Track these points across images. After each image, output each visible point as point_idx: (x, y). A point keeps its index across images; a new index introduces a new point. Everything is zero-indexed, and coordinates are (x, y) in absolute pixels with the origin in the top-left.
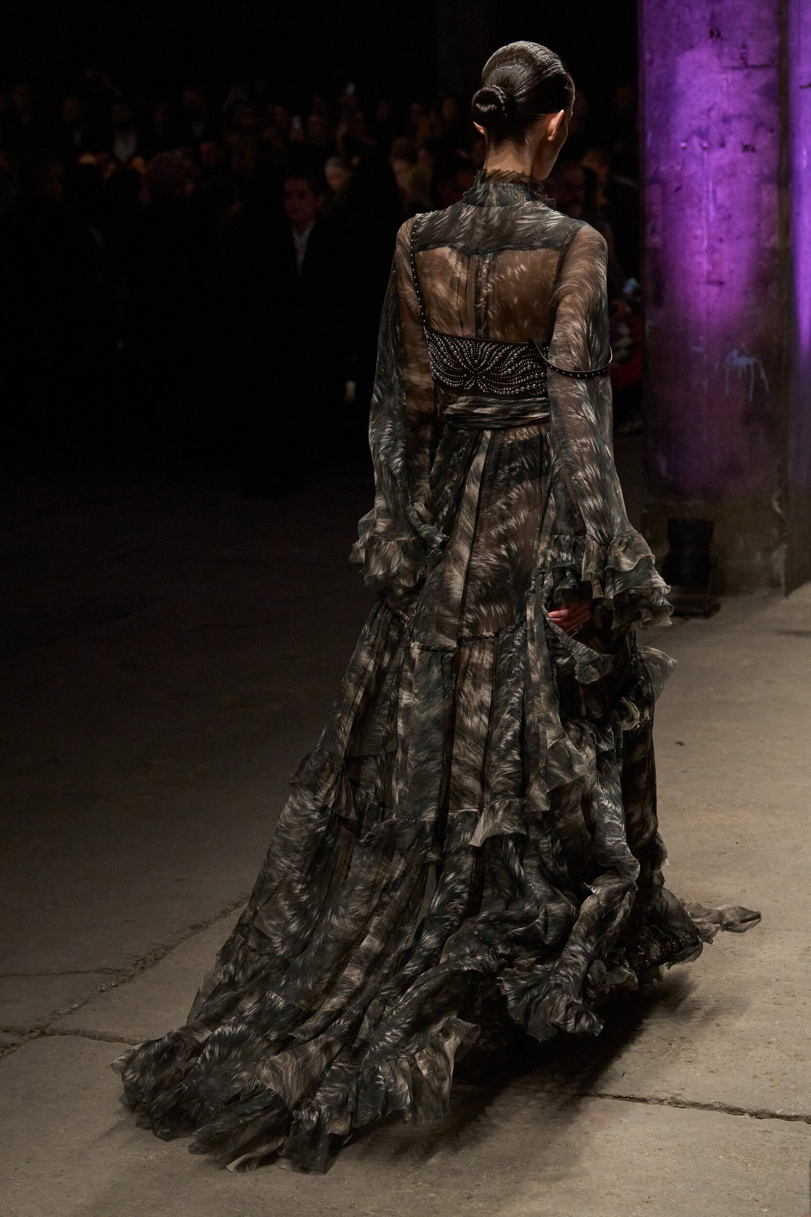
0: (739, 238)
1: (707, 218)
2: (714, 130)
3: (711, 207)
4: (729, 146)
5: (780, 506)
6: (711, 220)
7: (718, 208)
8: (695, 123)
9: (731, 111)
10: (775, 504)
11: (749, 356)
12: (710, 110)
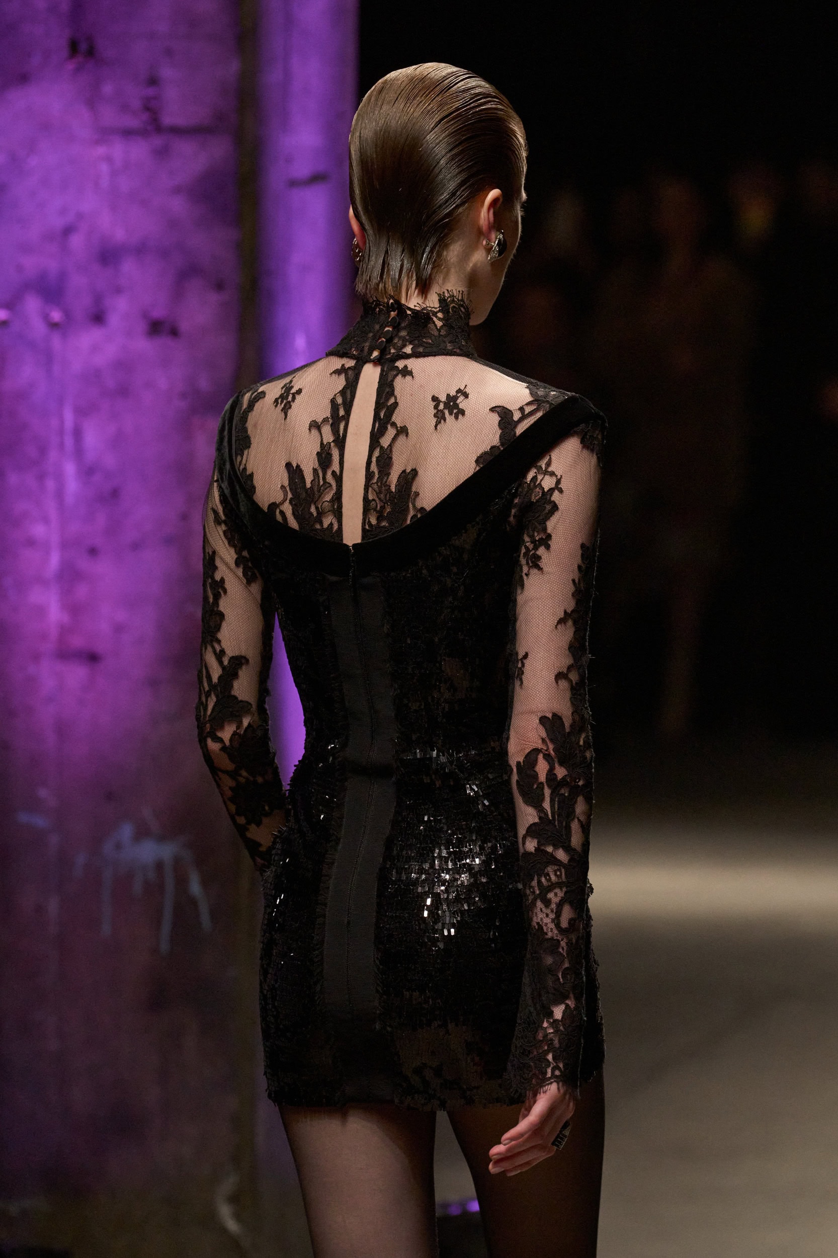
0: (136, 546)
1: (60, 494)
2: (78, 282)
3: (70, 469)
4: (114, 320)
5: (237, 1216)
6: (70, 499)
7: (88, 472)
8: (31, 264)
9: (120, 235)
10: (226, 1215)
11: (162, 839)
12: (68, 231)
